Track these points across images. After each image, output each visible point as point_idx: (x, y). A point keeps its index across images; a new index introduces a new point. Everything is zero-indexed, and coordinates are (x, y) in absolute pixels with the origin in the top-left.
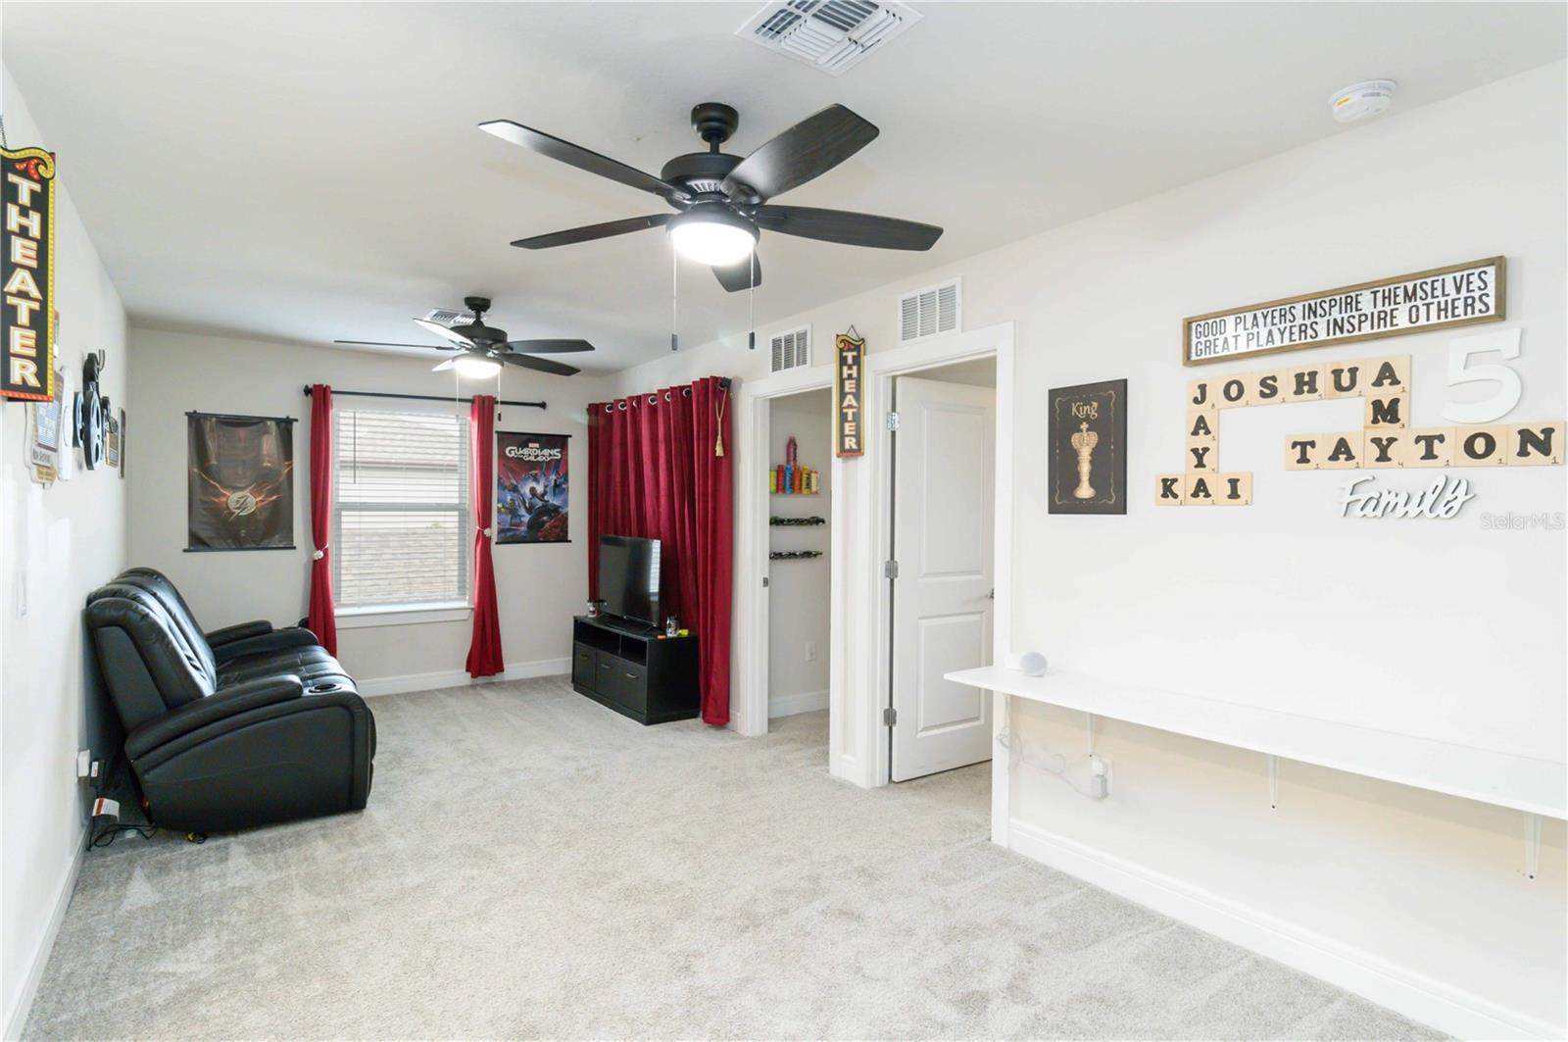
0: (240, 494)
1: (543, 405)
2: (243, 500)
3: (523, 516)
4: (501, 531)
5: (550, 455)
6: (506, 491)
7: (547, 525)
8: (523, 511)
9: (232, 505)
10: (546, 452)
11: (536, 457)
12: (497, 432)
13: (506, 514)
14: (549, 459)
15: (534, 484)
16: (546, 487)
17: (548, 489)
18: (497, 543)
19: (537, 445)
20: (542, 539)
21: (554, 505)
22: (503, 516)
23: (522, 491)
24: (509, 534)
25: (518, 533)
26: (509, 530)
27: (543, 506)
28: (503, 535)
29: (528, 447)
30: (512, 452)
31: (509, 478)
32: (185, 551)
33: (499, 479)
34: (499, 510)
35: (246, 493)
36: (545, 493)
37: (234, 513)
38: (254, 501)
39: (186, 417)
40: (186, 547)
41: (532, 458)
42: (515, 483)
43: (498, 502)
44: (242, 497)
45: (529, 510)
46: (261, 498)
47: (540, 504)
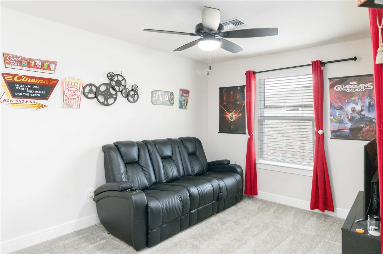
0: (231, 114)
1: (355, 59)
2: (232, 116)
3: (347, 124)
4: (333, 132)
5: (365, 87)
6: (336, 110)
7: (364, 130)
8: (346, 121)
9: (229, 118)
10: (362, 86)
11: (356, 89)
12: (329, 79)
13: (336, 123)
14: (364, 90)
15: (354, 105)
16: (362, 106)
17: (364, 108)
18: (331, 138)
19: (355, 83)
20: (361, 138)
21: (369, 118)
22: (334, 124)
23: (346, 110)
24: (338, 134)
25: (343, 133)
26: (338, 131)
27: (361, 118)
28: (334, 134)
29: (349, 84)
30: (338, 88)
31: (337, 102)
32: (218, 132)
33: (331, 103)
34: (331, 120)
35: (233, 113)
36: (362, 110)
37: (230, 120)
38: (235, 116)
39: (219, 89)
40: (219, 132)
41: (352, 90)
42: (341, 105)
43: (331, 115)
44: (231, 115)
45: (352, 120)
46: (236, 115)
47: (359, 117)
